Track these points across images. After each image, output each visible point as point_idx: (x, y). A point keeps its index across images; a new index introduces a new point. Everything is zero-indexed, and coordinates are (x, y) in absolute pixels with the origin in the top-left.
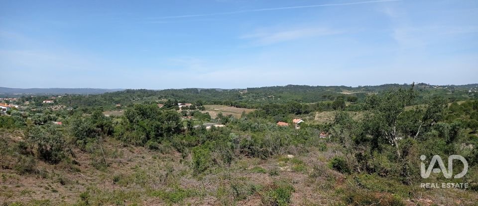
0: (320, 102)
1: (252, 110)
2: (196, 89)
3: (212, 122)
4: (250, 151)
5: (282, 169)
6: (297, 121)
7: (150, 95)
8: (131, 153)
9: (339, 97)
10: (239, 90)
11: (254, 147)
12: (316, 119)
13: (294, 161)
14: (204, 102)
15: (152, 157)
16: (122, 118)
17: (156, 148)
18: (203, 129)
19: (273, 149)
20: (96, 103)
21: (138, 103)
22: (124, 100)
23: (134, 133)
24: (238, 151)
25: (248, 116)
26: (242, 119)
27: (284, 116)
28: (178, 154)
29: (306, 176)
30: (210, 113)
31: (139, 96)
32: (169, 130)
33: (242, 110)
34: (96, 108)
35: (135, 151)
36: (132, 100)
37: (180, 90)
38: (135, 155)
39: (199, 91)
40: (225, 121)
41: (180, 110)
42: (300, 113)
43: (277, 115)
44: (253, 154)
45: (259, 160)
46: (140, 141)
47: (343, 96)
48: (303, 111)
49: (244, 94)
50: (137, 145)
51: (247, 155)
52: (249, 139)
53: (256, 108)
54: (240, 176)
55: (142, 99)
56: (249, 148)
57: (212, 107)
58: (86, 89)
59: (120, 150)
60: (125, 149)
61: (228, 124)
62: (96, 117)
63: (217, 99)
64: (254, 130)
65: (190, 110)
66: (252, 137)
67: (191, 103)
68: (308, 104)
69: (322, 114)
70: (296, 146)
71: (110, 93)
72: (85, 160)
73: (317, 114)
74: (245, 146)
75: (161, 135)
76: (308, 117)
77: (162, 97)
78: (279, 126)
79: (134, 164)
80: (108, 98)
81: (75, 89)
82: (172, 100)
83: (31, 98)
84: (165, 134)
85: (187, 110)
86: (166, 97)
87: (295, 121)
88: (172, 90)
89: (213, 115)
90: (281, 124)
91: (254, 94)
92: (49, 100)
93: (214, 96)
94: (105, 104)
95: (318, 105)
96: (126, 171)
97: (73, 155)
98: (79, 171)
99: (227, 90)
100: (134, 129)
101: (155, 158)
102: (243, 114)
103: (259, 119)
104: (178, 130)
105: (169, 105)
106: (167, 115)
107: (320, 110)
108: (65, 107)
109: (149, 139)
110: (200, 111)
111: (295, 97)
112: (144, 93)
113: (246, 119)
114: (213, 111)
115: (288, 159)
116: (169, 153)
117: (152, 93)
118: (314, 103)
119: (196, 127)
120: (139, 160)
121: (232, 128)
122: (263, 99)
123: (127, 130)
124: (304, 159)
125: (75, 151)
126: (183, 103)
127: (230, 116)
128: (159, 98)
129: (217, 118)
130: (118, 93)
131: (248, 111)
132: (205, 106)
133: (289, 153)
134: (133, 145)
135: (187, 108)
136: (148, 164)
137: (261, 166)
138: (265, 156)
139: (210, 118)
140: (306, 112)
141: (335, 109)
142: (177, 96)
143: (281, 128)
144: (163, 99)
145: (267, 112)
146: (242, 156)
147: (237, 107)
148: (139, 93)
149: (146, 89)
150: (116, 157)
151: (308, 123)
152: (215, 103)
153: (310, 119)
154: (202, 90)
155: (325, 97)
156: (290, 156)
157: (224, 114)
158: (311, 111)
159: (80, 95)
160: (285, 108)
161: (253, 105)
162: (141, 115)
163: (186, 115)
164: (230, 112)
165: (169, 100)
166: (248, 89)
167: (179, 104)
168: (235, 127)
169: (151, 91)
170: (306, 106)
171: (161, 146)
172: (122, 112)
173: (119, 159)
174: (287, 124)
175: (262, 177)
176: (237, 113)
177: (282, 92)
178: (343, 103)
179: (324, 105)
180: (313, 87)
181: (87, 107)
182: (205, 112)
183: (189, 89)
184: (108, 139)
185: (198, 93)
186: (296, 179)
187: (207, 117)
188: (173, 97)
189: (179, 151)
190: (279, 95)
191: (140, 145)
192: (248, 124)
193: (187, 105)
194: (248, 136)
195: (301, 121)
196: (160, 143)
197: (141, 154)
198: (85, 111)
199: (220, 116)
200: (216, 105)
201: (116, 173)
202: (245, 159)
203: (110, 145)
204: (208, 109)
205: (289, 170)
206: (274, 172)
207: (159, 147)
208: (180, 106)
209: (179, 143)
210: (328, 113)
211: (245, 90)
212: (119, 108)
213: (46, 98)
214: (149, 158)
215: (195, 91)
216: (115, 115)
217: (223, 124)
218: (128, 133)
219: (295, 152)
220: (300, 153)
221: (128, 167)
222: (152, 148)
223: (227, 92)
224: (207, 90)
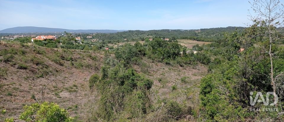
1: (208, 43)
2: (169, 30)
7: (142, 34)
10: (195, 30)
20: (114, 38)
22: (128, 36)
30: (182, 44)
31: (136, 34)
34: (115, 41)
36: (133, 36)
37: (159, 31)
39: (170, 31)
40: (201, 49)
43: (227, 46)
49: (199, 33)
55: (138, 36)
57: (182, 40)
83: (80, 35)
86: (151, 35)
88: (154, 30)
91: (206, 33)
92: (90, 36)
93: (180, 34)
99: (187, 30)
108: (98, 40)
112: (138, 32)
126: (164, 38)
128: (148, 35)
130: (125, 33)
131: (205, 43)
132: (177, 40)
142: (157, 34)
144: (150, 36)
147: (198, 41)
148: (135, 32)
149: (139, 30)
152: (184, 38)
154: (172, 30)
157: (190, 45)
161: (209, 40)
164: (193, 44)
166: (201, 30)
176: (198, 44)
177: (225, 31)
190: (223, 33)
193: (166, 39)
200: (184, 40)
204: (179, 42)
211: (199, 30)
213: (88, 35)
215: (168, 31)
217: (199, 51)
223: (188, 32)
224: (175, 30)
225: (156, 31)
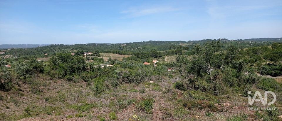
0: (168, 50)
1: (129, 56)
2: (95, 44)
3: (105, 63)
4: (128, 80)
5: (147, 89)
6: (155, 61)
7: (66, 48)
8: (55, 83)
9: (179, 47)
10: (121, 44)
11: (130, 77)
12: (166, 60)
13: (154, 85)
14: (100, 51)
15: (69, 85)
16: (49, 62)
17: (71, 80)
18: (99, 68)
19: (142, 78)
20: (32, 53)
21: (58, 52)
22: (50, 51)
23: (57, 71)
24: (121, 80)
25: (127, 59)
26: (123, 61)
27: (147, 59)
28: (84, 83)
29: (161, 93)
30: (104, 58)
31: (59, 48)
32: (79, 68)
33: (122, 56)
34: (32, 56)
35: (58, 82)
36: (54, 51)
37: (85, 45)
38: (58, 84)
39: (96, 45)
40: (113, 62)
41: (85, 57)
42: (157, 57)
43: (143, 58)
44: (130, 82)
45: (133, 85)
46: (61, 76)
47: (181, 47)
48: (158, 56)
49: (124, 47)
50: (59, 78)
51: (126, 82)
52: (128, 72)
53: (131, 55)
54: (123, 94)
55: (61, 50)
56: (127, 78)
57: (105, 54)
58: (25, 45)
59: (48, 81)
60: (51, 81)
61: (114, 64)
62: (32, 62)
63: (107, 50)
64: (130, 67)
65: (92, 57)
66: (129, 72)
67: (92, 52)
68: (161, 52)
69: (169, 57)
70: (155, 76)
71: (41, 47)
72: (27, 88)
73: (166, 57)
74: (125, 77)
75: (74, 72)
76: (161, 59)
77: (74, 49)
78: (145, 64)
79: (57, 90)
80: (39, 50)
81: (18, 45)
82: (80, 50)
84: (76, 72)
85: (89, 57)
86: (76, 49)
87: (154, 61)
88: (80, 45)
89: (106, 59)
90: (146, 63)
91: (130, 47)
92: (2, 52)
93: (106, 48)
94: (38, 54)
95: (167, 52)
96: (52, 94)
97: (19, 86)
98: (23, 95)
99: (113, 44)
100: (57, 69)
101: (71, 86)
102: (124, 58)
103: (133, 61)
104: (84, 69)
105: (78, 54)
106: (78, 60)
107: (168, 55)
108: (12, 56)
109: (66, 74)
110: (98, 57)
111: (153, 48)
112: (62, 47)
113: (125, 61)
114: (106, 57)
115: (150, 84)
116: (79, 83)
117: (67, 47)
118: (164, 51)
119: (95, 66)
120: (60, 87)
121: (117, 66)
122: (135, 49)
123: (52, 69)
124: (159, 83)
125: (21, 83)
126: (87, 52)
127: (116, 60)
128: (72, 50)
129: (108, 61)
130: (46, 47)
131: (126, 56)
132: (100, 54)
133: (151, 80)
134: (56, 78)
135: (89, 55)
136: (67, 90)
137: (135, 88)
138: (137, 82)
139: (104, 61)
140: (160, 57)
141: (176, 54)
142: (83, 48)
143: (146, 66)
144: (74, 50)
145: (138, 57)
146: (124, 83)
147: (120, 54)
148: (59, 47)
149: (63, 44)
150: (46, 86)
151: (161, 63)
152: (106, 52)
153: (162, 61)
154: (99, 44)
155: (170, 47)
156: (151, 82)
157: (112, 59)
158: (163, 56)
159: (21, 49)
160: (148, 54)
161: (130, 53)
162: (61, 60)
163: (89, 60)
164: (116, 57)
165: (78, 51)
166: (126, 43)
167: (84, 53)
168: (119, 66)
169: (67, 45)
170: (160, 53)
171: (74, 79)
172: (48, 59)
173: (48, 87)
174: (149, 63)
175: (136, 94)
176: (120, 58)
177: (146, 45)
178: (181, 51)
179: (170, 52)
180: (163, 42)
181: (26, 56)
182: (101, 57)
183: (90, 44)
184: (40, 75)
185: (96, 46)
186: (155, 95)
187: (102, 61)
188: (81, 49)
189: (86, 81)
190: (144, 47)
191: (61, 78)
192: (126, 64)
193: (89, 53)
194: (126, 71)
195: (158, 61)
196: (73, 76)
197: (62, 84)
198: (25, 58)
199: (110, 59)
200: (107, 53)
201: (46, 96)
202: (125, 85)
203: (41, 79)
204: (102, 56)
205: (151, 90)
206: (142, 91)
207: (73, 79)
208: (85, 54)
209: (86, 77)
210: (172, 57)
211: (124, 44)
212: (47, 56)
214: (67, 86)
215: (94, 45)
216: (44, 61)
217: (111, 64)
218: (52, 71)
219: (154, 79)
220: (157, 80)
221: (53, 92)
222: (68, 80)
223: (114, 45)
224: (101, 44)
225: (82, 45)
